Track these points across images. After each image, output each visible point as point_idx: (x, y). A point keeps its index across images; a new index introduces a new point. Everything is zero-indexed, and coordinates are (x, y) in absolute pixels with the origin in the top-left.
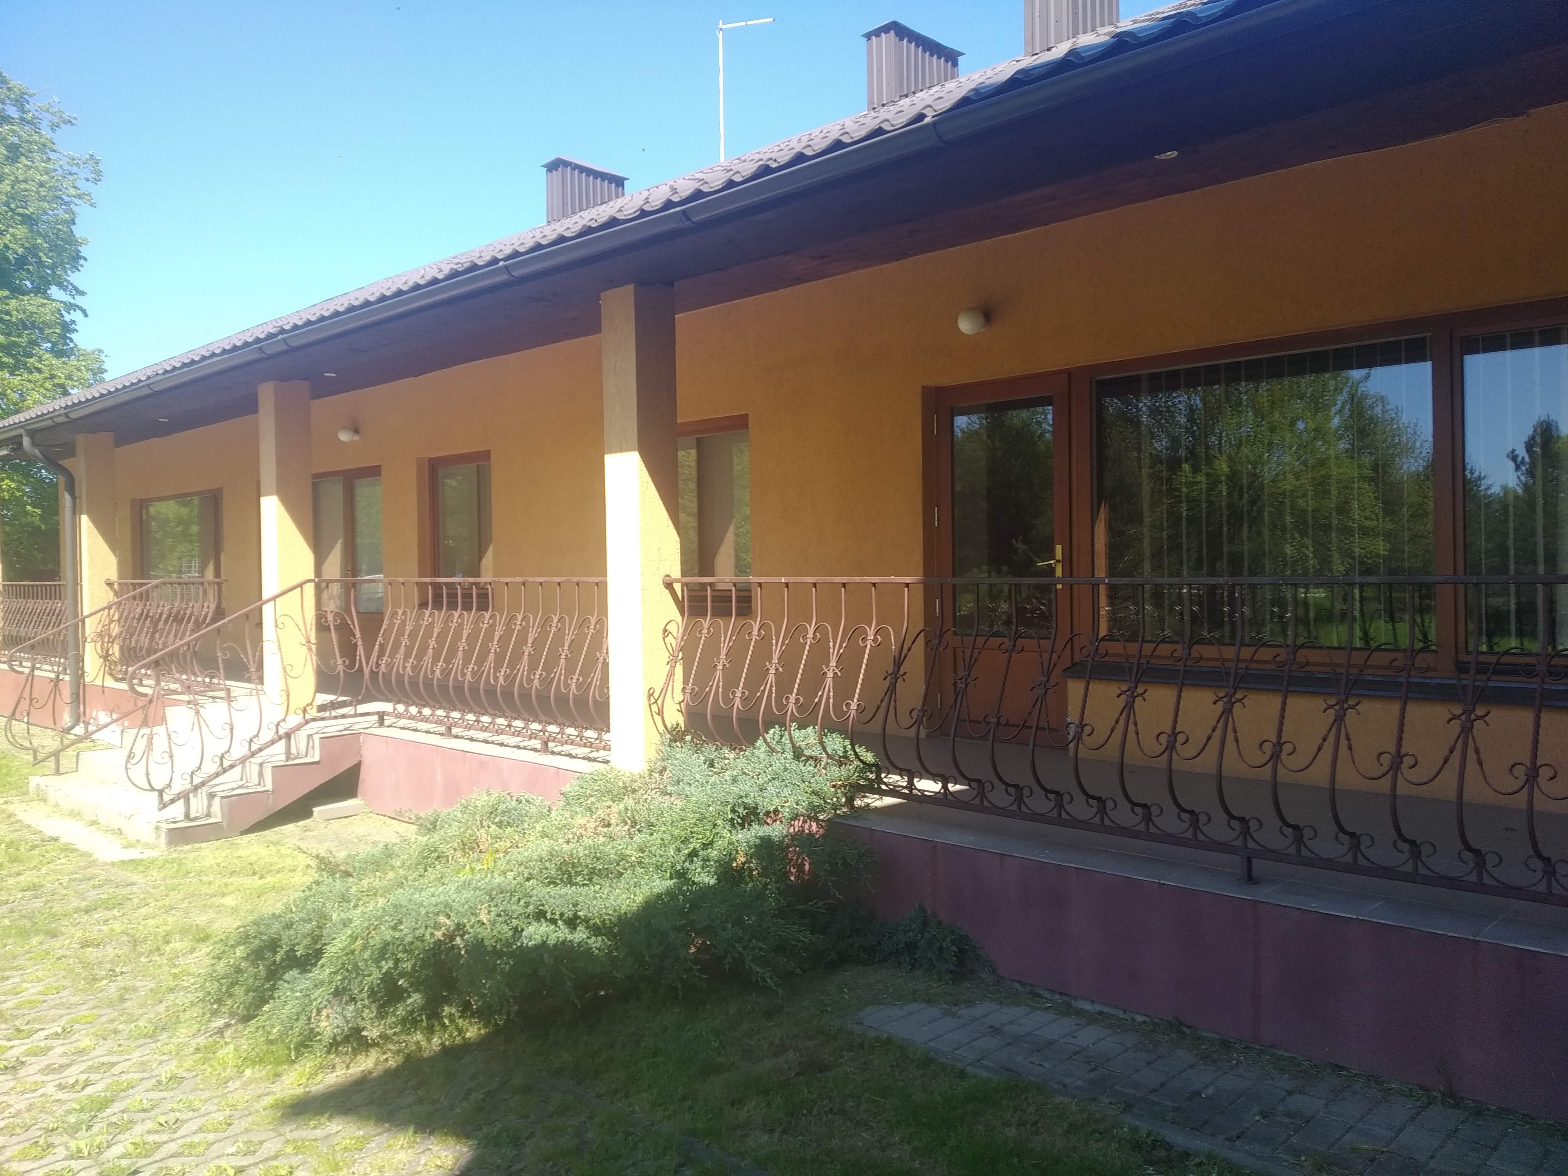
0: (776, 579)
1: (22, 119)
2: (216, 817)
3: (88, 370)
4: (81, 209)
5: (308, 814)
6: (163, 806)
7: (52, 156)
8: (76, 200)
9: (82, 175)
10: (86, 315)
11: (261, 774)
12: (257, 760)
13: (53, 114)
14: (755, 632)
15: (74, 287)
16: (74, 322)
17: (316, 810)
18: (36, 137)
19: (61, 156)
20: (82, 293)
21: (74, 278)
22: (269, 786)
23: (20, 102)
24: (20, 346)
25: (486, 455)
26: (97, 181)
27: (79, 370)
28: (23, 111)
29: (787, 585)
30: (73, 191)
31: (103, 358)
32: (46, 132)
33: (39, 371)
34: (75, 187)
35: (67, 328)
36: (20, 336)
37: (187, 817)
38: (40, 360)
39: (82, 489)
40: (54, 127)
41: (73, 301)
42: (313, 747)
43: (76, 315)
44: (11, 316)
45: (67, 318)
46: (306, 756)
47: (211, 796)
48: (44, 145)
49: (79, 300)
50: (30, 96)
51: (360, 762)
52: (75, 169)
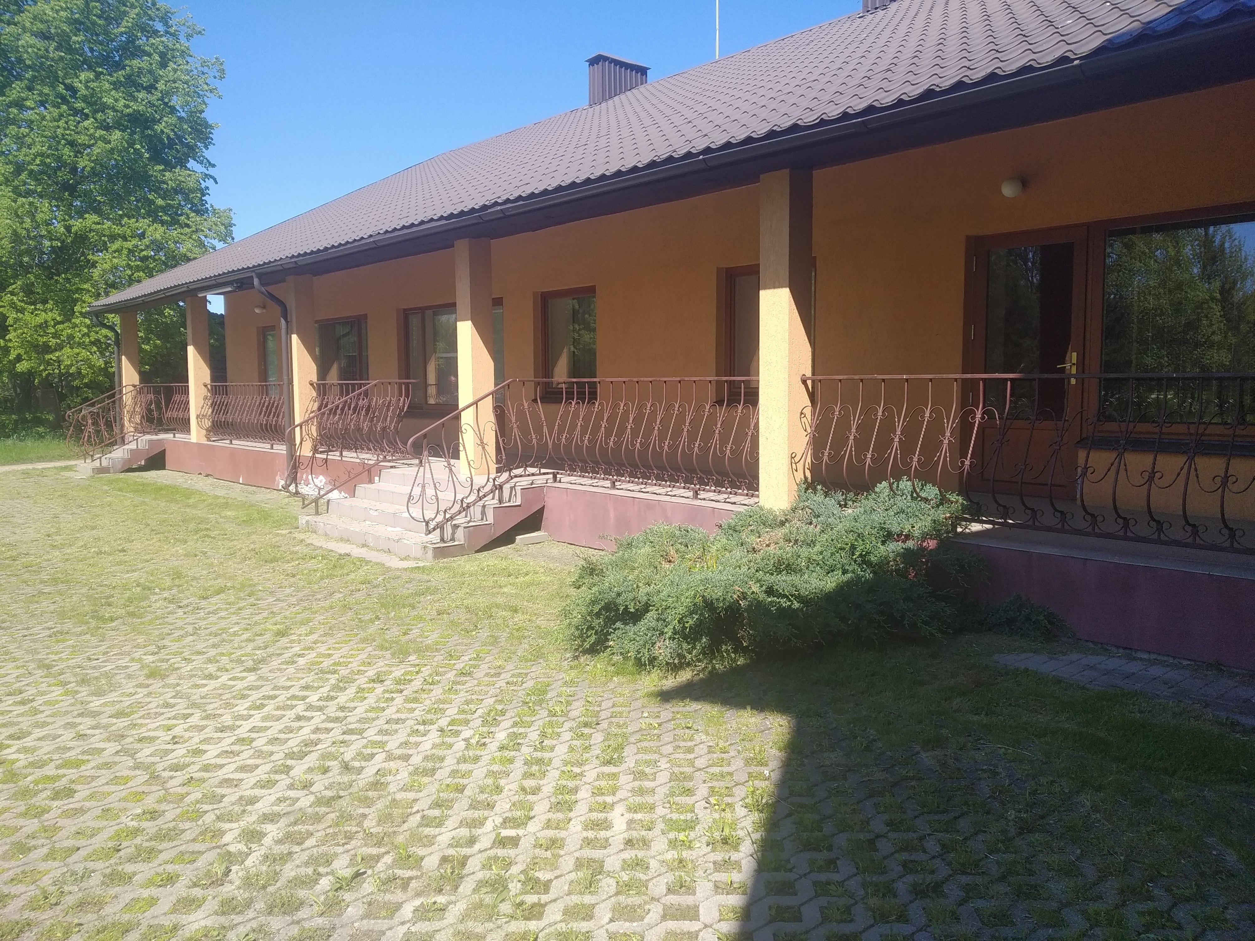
0: (899, 377)
1: (167, 32)
2: (459, 540)
3: (222, 224)
4: (211, 99)
5: (513, 541)
6: (429, 532)
7: (189, 59)
8: (208, 94)
9: (211, 74)
10: (216, 183)
11: (483, 513)
12: (481, 503)
13: (188, 27)
14: (880, 413)
15: (208, 161)
16: (207, 188)
17: (518, 538)
18: (178, 46)
19: (196, 60)
20: (214, 166)
21: (208, 154)
22: (490, 520)
23: (165, 19)
24: (173, 207)
25: (591, 290)
26: (221, 78)
27: (216, 225)
28: (166, 24)
29: (907, 380)
30: (205, 87)
31: (232, 215)
32: (183, 40)
33: (188, 226)
34: (207, 84)
35: (203, 192)
36: (173, 200)
37: (442, 540)
38: (188, 218)
39: (293, 315)
40: (189, 37)
41: (207, 172)
42: (515, 495)
43: (210, 183)
44: (168, 184)
45: (203, 185)
46: (509, 501)
47: (456, 527)
48: (183, 52)
49: (211, 171)
50: (172, 14)
51: (543, 508)
52: (206, 70)
